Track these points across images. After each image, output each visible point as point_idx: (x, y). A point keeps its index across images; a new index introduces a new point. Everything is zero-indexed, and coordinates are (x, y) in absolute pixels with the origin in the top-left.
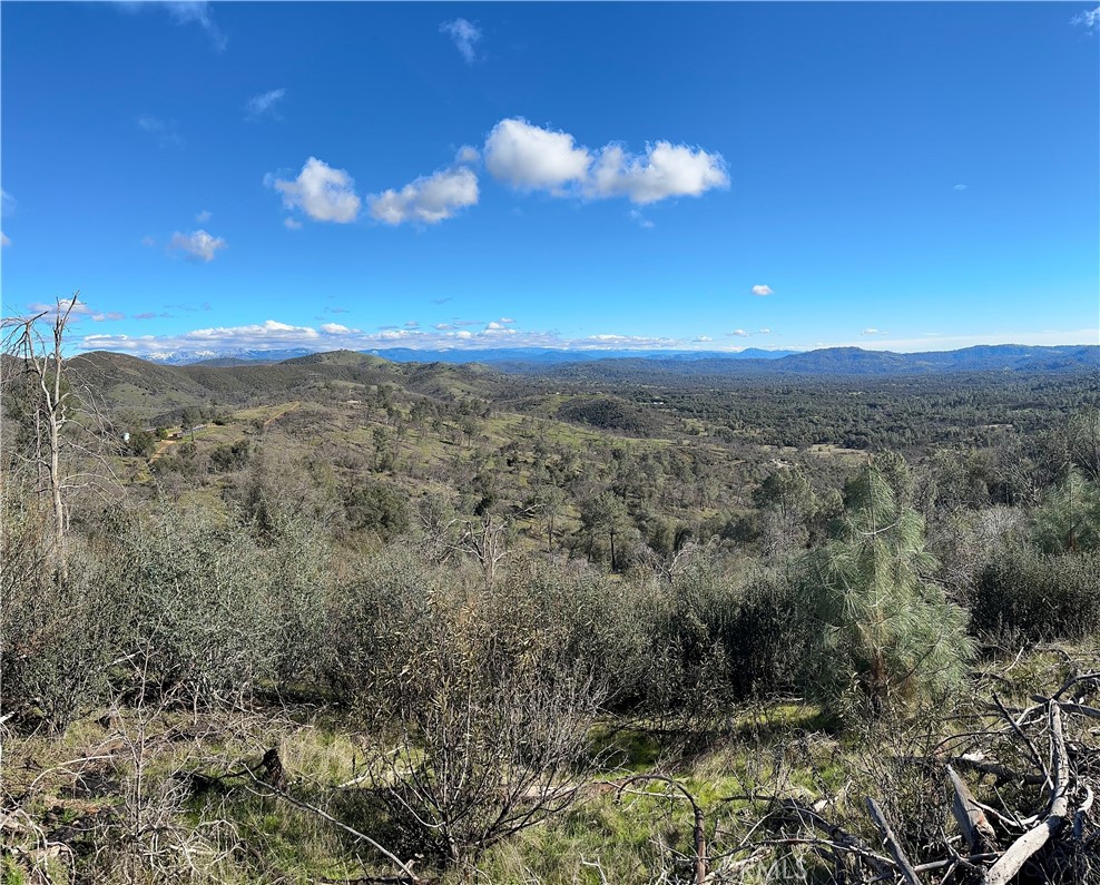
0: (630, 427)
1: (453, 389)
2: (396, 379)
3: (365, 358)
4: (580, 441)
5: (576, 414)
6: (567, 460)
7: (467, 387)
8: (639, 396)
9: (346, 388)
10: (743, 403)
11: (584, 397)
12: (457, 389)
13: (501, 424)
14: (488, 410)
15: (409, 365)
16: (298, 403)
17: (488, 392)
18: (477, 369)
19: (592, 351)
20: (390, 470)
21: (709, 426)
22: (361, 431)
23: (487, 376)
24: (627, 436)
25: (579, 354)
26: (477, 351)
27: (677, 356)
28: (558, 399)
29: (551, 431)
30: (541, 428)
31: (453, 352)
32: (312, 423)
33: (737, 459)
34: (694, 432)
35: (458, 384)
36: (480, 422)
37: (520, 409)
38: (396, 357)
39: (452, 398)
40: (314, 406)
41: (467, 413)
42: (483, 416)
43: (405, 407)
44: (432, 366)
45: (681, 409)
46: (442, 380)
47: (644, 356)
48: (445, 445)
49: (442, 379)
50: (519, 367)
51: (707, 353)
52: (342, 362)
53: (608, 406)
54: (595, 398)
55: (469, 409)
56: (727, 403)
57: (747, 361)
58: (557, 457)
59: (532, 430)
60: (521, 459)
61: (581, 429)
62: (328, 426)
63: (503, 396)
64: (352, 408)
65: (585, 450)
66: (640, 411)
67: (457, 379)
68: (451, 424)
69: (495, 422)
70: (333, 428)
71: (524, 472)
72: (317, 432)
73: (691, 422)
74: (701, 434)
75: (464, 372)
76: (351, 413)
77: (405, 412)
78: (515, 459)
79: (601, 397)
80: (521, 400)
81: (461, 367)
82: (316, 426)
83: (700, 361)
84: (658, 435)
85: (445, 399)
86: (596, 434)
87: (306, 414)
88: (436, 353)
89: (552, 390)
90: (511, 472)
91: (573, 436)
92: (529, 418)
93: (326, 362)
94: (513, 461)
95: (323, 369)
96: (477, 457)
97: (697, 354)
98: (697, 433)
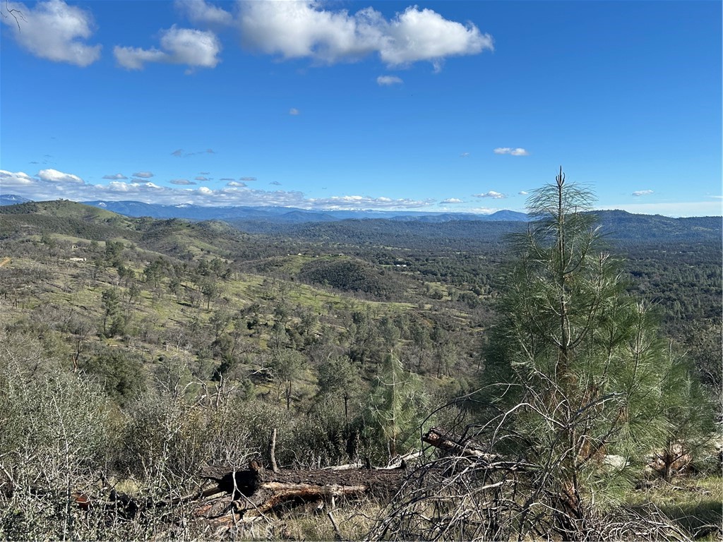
0: (372, 290)
1: (191, 248)
2: (127, 234)
3: (91, 210)
4: (321, 303)
5: (317, 276)
6: (307, 322)
7: (207, 246)
8: (382, 258)
9: (68, 243)
10: (492, 267)
11: (326, 258)
12: (196, 248)
13: (242, 286)
14: (229, 271)
15: (143, 220)
16: (8, 259)
17: (228, 252)
18: (217, 227)
19: (336, 212)
20: (122, 334)
21: (454, 290)
22: (87, 292)
23: (228, 235)
24: (367, 299)
25: (322, 214)
26: (218, 209)
27: (423, 218)
28: (300, 260)
29: (292, 293)
30: (282, 290)
31: (192, 208)
32: (27, 282)
33: (480, 326)
34: (437, 296)
35: (197, 242)
36: (220, 284)
37: (261, 270)
38: (127, 211)
39: (190, 256)
40: (28, 263)
41: (206, 274)
42: (224, 277)
43: (138, 267)
44: (169, 222)
45: (425, 273)
46: (181, 238)
47: (388, 217)
48: (182, 307)
49: (179, 237)
50: (261, 226)
51: (456, 215)
52: (61, 214)
53: (349, 268)
54: (337, 260)
55: (209, 270)
56: (473, 267)
57: (499, 223)
58: (297, 320)
59: (274, 291)
60: (261, 321)
61: (322, 291)
62: (47, 286)
63: (244, 256)
64: (75, 266)
65: (325, 313)
66: (382, 273)
67: (196, 237)
68: (190, 284)
69: (236, 284)
70: (54, 288)
71: (265, 336)
72: (33, 292)
73: (434, 286)
74: (444, 298)
75: (203, 230)
76: (75, 271)
77: (138, 272)
78: (256, 322)
79: (344, 258)
80: (263, 260)
81: (200, 224)
82: (31, 286)
83: (447, 223)
84: (399, 299)
85: (183, 257)
86: (337, 297)
87: (19, 272)
88: (173, 208)
89: (294, 251)
90: (251, 336)
91: (313, 298)
92: (270, 280)
93: (42, 212)
94: (254, 324)
95: (38, 221)
96: (217, 320)
97: (445, 215)
98: (440, 297)
